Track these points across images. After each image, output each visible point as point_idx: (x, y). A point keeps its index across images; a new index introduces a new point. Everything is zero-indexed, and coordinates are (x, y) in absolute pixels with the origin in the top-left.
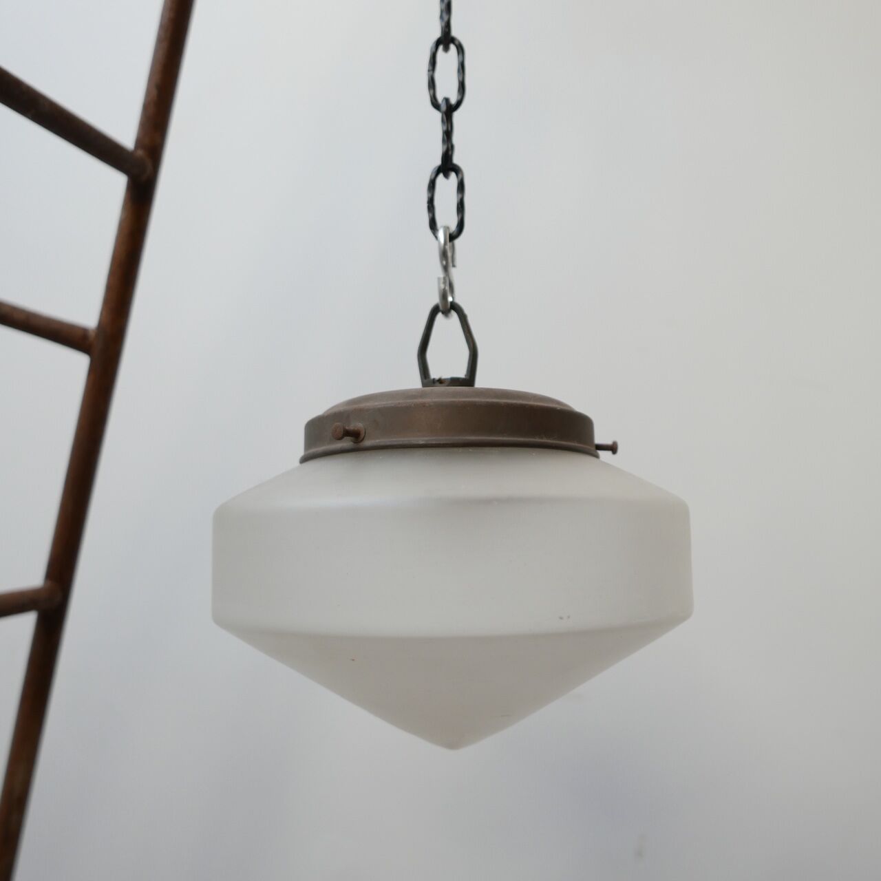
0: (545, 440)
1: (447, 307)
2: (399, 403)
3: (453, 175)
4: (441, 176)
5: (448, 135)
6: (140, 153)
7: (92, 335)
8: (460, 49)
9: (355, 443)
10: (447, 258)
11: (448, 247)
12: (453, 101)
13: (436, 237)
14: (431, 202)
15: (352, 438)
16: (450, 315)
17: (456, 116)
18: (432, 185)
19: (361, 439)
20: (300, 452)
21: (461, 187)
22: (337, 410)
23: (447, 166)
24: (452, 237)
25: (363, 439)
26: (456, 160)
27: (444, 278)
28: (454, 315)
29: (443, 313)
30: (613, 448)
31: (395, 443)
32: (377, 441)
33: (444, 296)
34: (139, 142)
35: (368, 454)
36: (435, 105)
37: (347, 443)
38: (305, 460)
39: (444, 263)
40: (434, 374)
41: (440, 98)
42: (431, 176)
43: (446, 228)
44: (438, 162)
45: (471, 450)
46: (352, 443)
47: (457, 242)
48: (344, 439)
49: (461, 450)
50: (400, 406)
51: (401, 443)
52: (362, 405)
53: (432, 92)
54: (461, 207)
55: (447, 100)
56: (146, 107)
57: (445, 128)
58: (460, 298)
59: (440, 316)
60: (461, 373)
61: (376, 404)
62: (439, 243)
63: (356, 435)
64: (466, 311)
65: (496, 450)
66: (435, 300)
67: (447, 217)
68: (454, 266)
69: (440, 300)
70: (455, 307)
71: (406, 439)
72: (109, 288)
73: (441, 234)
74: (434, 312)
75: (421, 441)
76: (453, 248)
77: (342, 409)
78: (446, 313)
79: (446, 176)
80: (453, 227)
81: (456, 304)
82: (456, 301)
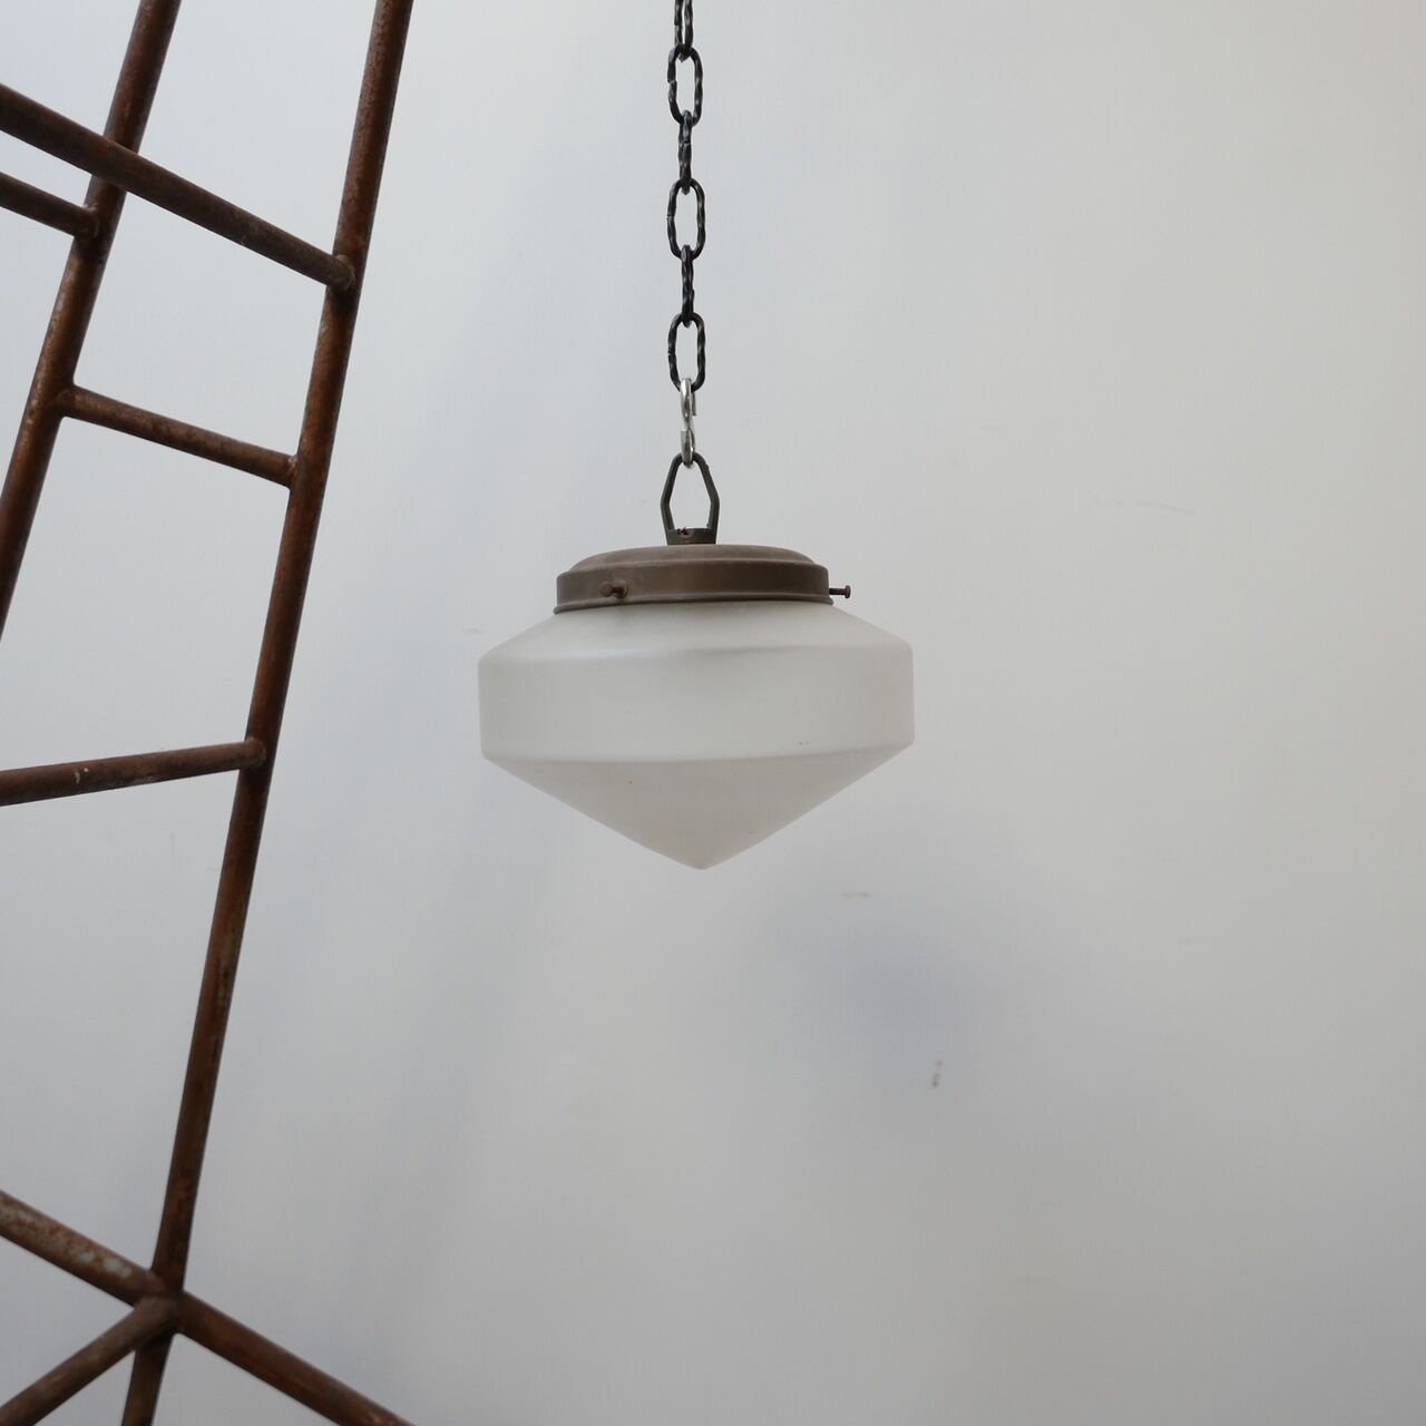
1: (689, 457)
3: (694, 326)
4: (682, 325)
6: (340, 259)
7: (292, 464)
8: (700, 195)
9: (618, 598)
10: (688, 408)
11: (690, 397)
12: (693, 247)
13: (679, 389)
14: (672, 351)
15: (616, 594)
16: (691, 465)
17: (697, 263)
18: (673, 334)
19: (625, 595)
20: (554, 603)
21: (701, 339)
23: (688, 315)
24: (694, 387)
25: (627, 595)
26: (697, 309)
27: (687, 432)
28: (695, 464)
29: (685, 464)
30: (846, 593)
31: (656, 599)
32: (638, 596)
33: (686, 447)
34: (339, 245)
36: (675, 251)
37: (612, 599)
38: (558, 611)
39: (686, 414)
40: (678, 525)
41: (680, 245)
42: (672, 325)
43: (688, 380)
44: (679, 311)
46: (615, 599)
47: (697, 392)
48: (609, 595)
50: (659, 566)
53: (672, 239)
54: (701, 359)
55: (687, 248)
56: (345, 204)
58: (700, 449)
59: (682, 467)
60: (703, 524)
62: (682, 393)
63: (620, 593)
64: (708, 463)
65: (745, 603)
66: (679, 450)
67: (688, 370)
68: (694, 414)
69: (683, 450)
70: (698, 459)
71: (665, 595)
72: (309, 411)
73: (683, 386)
74: (677, 462)
76: (694, 397)
78: (688, 464)
80: (694, 379)
81: (698, 455)
82: (697, 451)
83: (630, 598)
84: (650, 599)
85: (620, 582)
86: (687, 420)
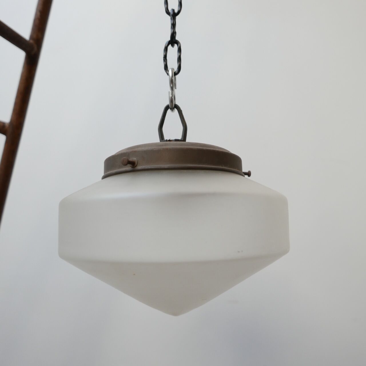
0: (224, 167)
1: (173, 106)
2: (155, 148)
3: (176, 45)
4: (170, 45)
5: (174, 25)
6: (32, 41)
7: (7, 126)
9: (132, 168)
10: (173, 83)
11: (173, 78)
12: (176, 11)
13: (168, 74)
14: (165, 57)
15: (130, 165)
16: (174, 110)
17: (177, 18)
18: (166, 49)
19: (136, 165)
20: (103, 174)
21: (180, 50)
22: (122, 152)
23: (173, 41)
24: (175, 74)
25: (136, 166)
26: (177, 38)
28: (176, 110)
29: (170, 109)
30: (249, 174)
31: (153, 168)
32: (144, 166)
33: (171, 101)
34: (31, 37)
35: (139, 173)
36: (168, 12)
37: (128, 168)
38: (104, 177)
39: (172, 85)
41: (170, 9)
42: (165, 45)
43: (173, 69)
44: (169, 39)
45: (190, 171)
46: (131, 168)
47: (177, 76)
48: (127, 165)
49: (185, 171)
50: (155, 149)
51: (156, 167)
52: (136, 149)
53: (166, 6)
54: (179, 59)
55: (173, 10)
57: (172, 22)
59: (169, 111)
60: (180, 137)
61: (143, 148)
62: (170, 76)
63: (133, 164)
64: (182, 109)
65: (203, 171)
66: (167, 103)
67: (173, 64)
68: (176, 88)
69: (170, 103)
70: (177, 107)
71: (158, 166)
73: (170, 73)
74: (167, 108)
75: (166, 166)
76: (175, 78)
77: (125, 151)
78: (172, 109)
79: (173, 46)
80: (176, 69)
81: (177, 105)
82: (177, 103)
83: (139, 167)
84: (150, 168)
85: (133, 159)
86: (172, 89)
